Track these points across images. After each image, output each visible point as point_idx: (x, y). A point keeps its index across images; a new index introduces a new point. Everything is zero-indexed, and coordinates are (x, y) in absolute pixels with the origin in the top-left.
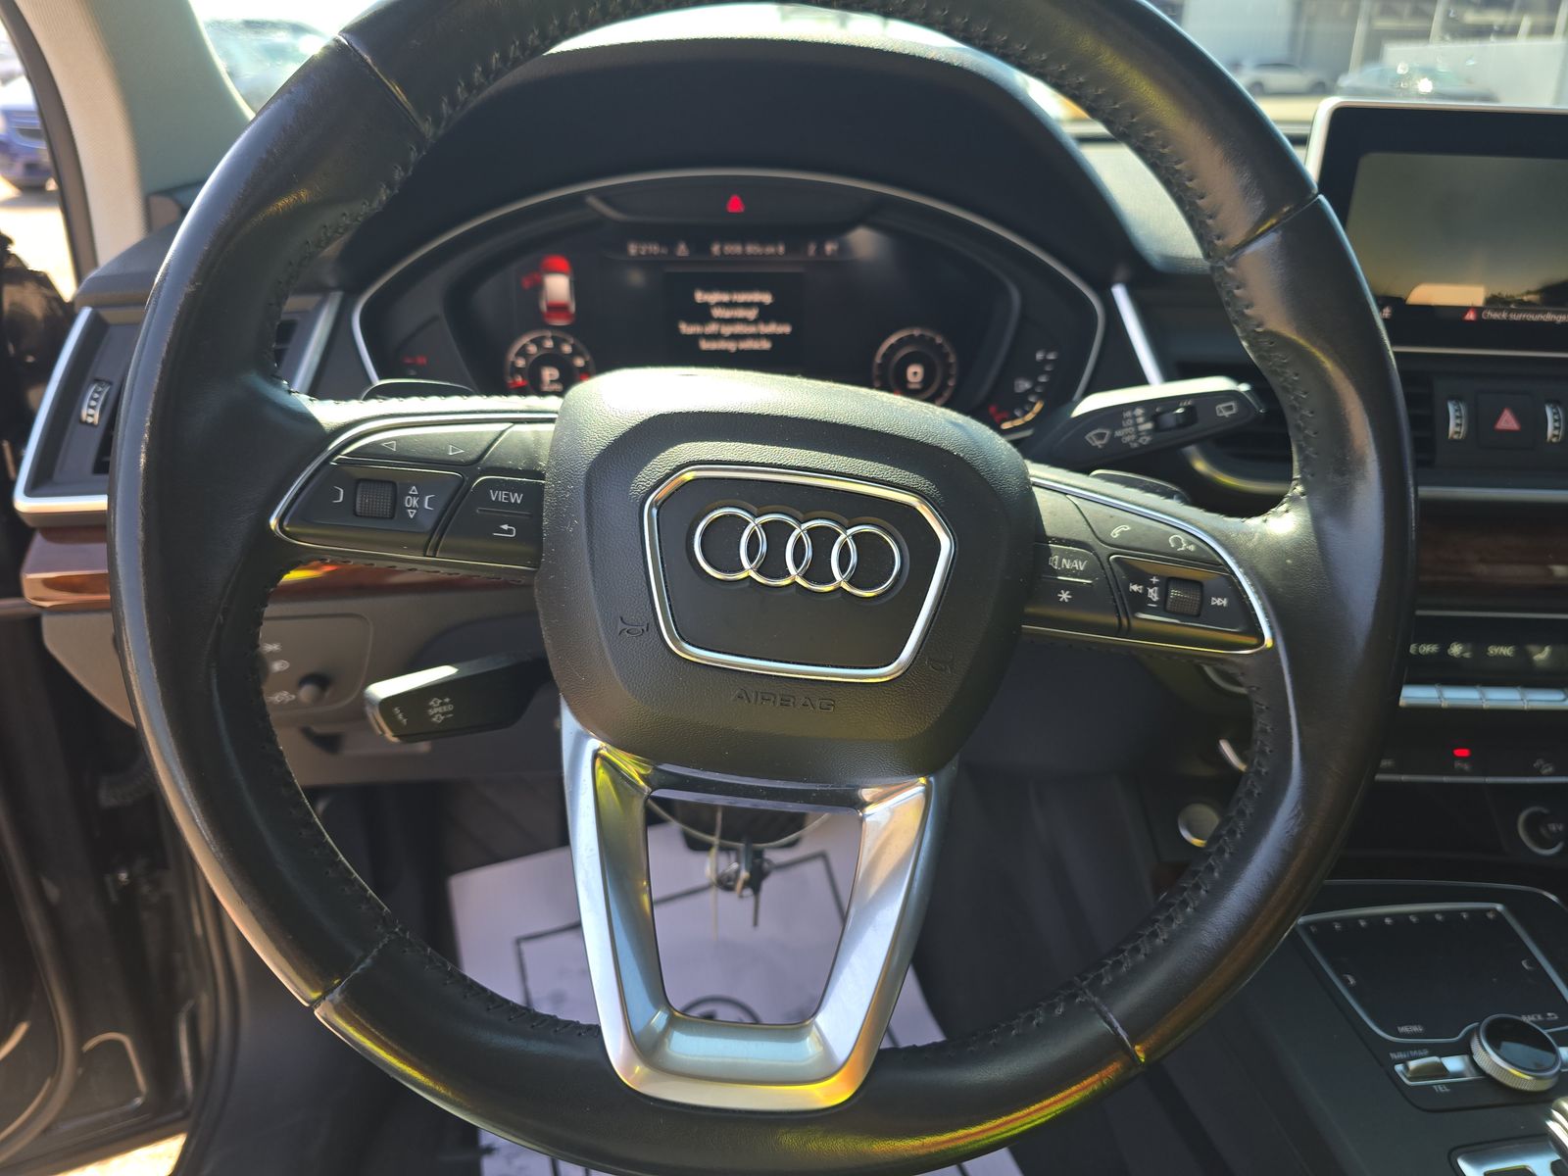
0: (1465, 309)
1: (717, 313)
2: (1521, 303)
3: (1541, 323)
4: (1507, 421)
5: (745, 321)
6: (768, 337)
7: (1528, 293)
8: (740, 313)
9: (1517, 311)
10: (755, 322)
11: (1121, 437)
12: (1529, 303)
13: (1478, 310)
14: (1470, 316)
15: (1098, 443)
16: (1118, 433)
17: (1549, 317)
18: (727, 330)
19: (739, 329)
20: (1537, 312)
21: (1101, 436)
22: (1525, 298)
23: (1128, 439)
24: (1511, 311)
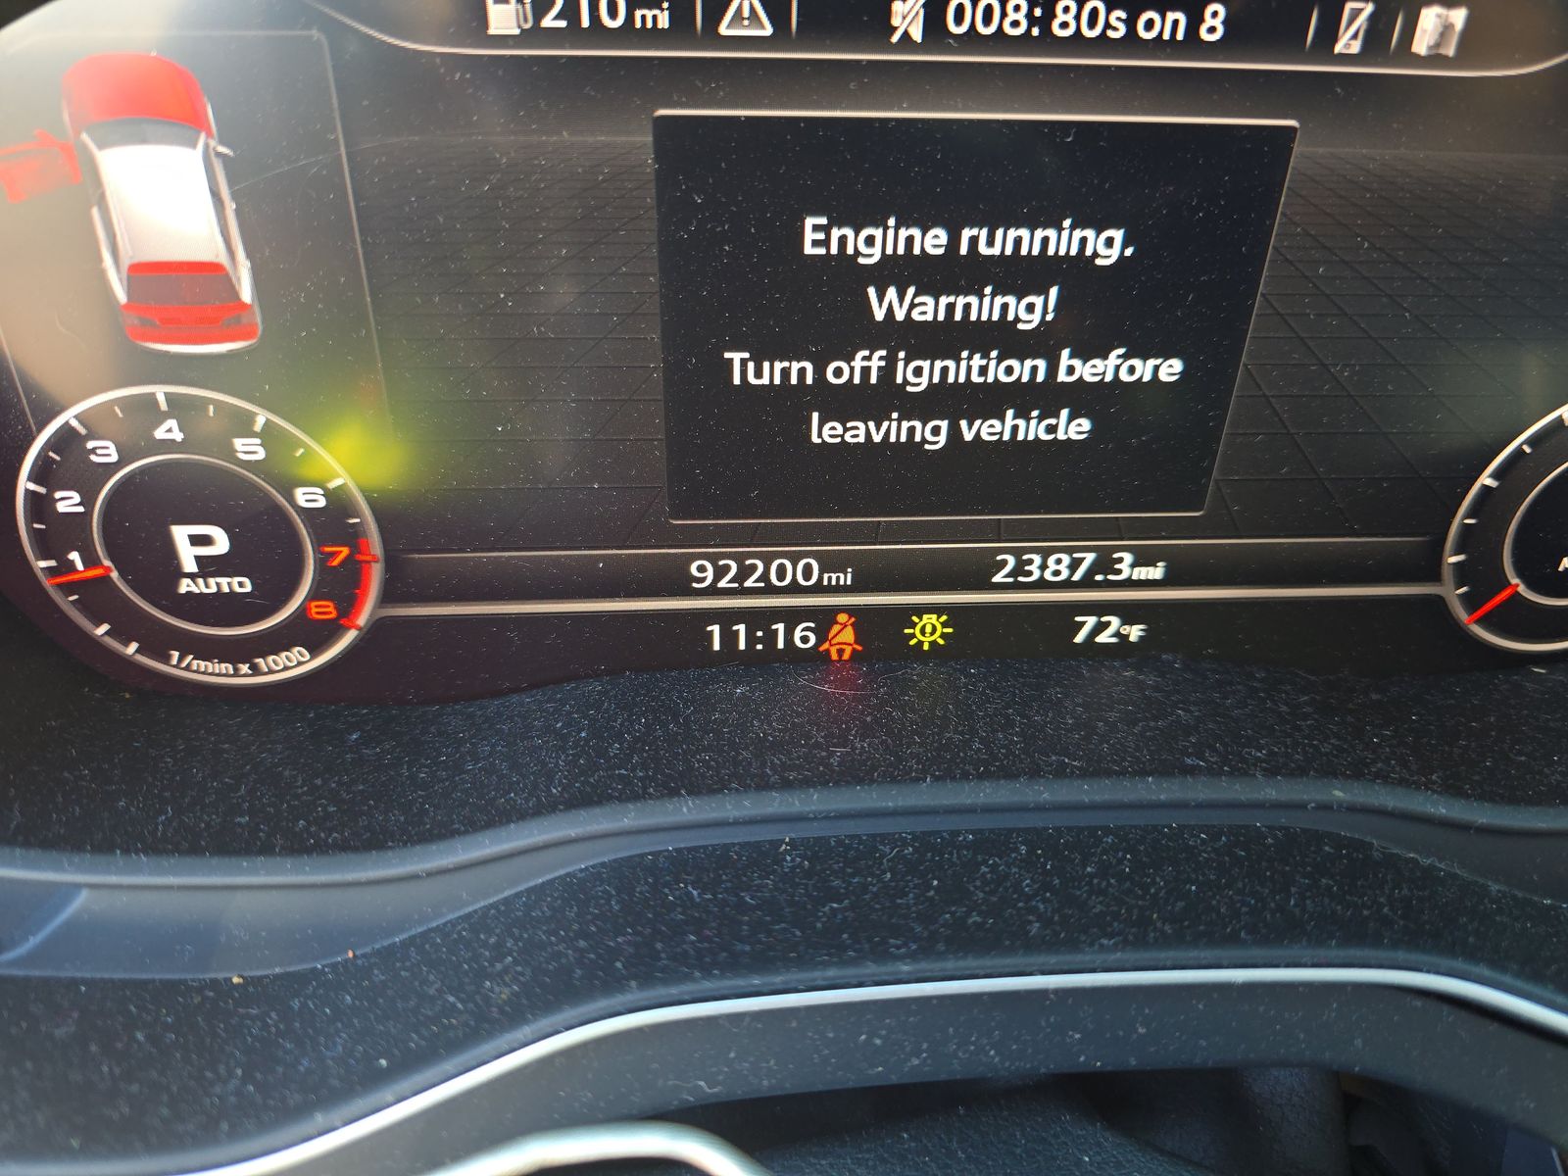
1: (886, 304)
5: (1003, 338)
6: (1080, 398)
8: (985, 307)
10: (1042, 343)
18: (918, 375)
19: (971, 368)
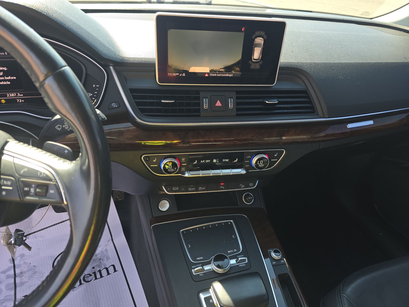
0: (205, 73)
2: (219, 71)
3: (225, 76)
4: (218, 104)
6: (8, 80)
7: (221, 69)
9: (219, 74)
10: (3, 76)
11: (65, 127)
12: (221, 71)
13: (208, 73)
14: (207, 75)
15: (59, 129)
16: (64, 126)
17: (227, 75)
20: (224, 74)
21: (59, 127)
22: (220, 70)
23: (67, 128)
24: (217, 74)
